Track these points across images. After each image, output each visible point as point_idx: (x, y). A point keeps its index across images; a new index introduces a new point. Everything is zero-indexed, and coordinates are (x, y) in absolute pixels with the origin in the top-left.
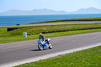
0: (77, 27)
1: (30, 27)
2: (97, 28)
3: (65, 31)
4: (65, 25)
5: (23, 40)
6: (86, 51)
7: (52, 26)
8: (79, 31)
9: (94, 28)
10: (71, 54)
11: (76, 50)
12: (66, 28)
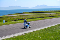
0: (35, 17)
1: (7, 17)
2: (47, 17)
3: (28, 19)
4: (28, 15)
5: (3, 25)
6: (40, 30)
7: (20, 16)
8: (36, 19)
9: (45, 17)
10: (31, 32)
11: (35, 30)
12: (29, 17)
